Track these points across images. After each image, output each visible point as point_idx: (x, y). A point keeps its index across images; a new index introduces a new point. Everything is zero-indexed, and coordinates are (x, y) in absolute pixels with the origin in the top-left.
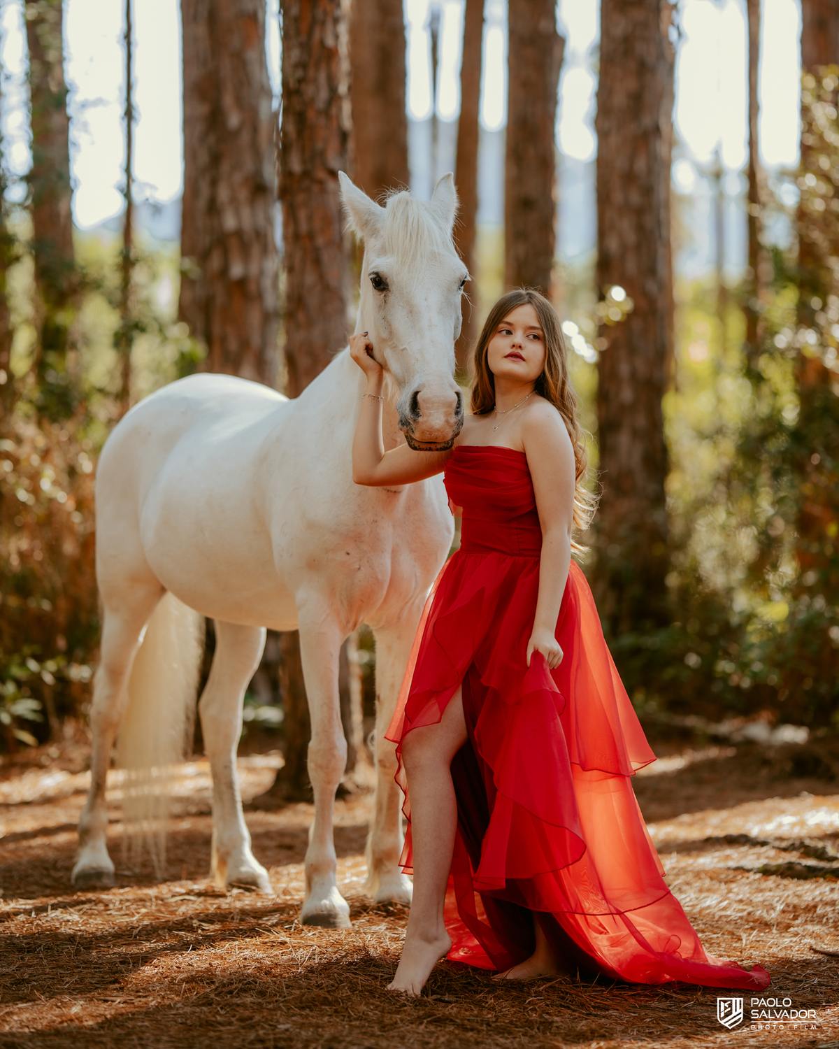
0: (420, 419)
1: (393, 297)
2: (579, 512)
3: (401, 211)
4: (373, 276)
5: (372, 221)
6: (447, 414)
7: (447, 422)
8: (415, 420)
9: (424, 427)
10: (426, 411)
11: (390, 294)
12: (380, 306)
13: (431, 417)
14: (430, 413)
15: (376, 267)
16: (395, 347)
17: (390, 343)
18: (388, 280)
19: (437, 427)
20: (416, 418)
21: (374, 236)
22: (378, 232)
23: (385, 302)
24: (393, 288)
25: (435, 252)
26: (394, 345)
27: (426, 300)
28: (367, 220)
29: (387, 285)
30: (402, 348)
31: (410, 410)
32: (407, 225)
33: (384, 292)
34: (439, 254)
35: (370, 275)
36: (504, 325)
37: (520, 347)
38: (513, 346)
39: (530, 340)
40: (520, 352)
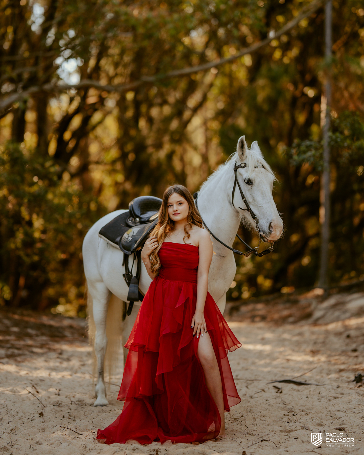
0: (273, 232)
1: (255, 187)
6: (280, 231)
8: (269, 233)
9: (274, 235)
12: (249, 190)
13: (276, 232)
14: (275, 230)
17: (252, 204)
18: (253, 181)
19: (277, 235)
24: (255, 184)
26: (255, 204)
30: (259, 206)
36: (169, 204)
37: (177, 210)
38: (174, 211)
39: (179, 206)
40: (177, 212)
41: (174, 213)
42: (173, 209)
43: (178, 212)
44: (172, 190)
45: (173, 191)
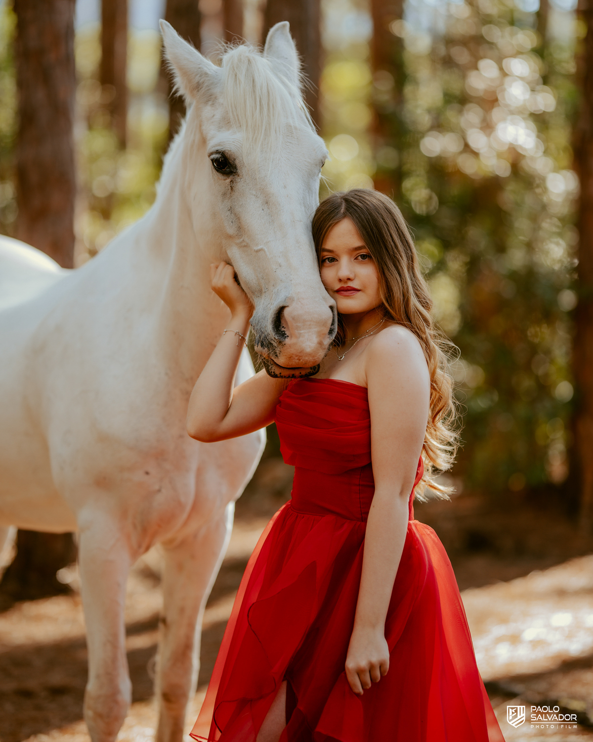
0: (287, 341)
1: (242, 184)
2: (438, 452)
3: (244, 72)
4: (215, 156)
5: (206, 84)
6: (320, 334)
7: (320, 343)
8: (280, 342)
9: (292, 351)
10: (296, 331)
11: (238, 180)
12: (224, 194)
13: (301, 339)
14: (300, 333)
15: (219, 145)
16: (245, 246)
17: (238, 241)
18: (237, 162)
19: (308, 350)
20: (282, 339)
21: (210, 103)
22: (216, 98)
23: (232, 189)
24: (243, 171)
25: (290, 126)
26: (244, 244)
27: (285, 187)
28: (198, 82)
29: (235, 168)
30: (256, 248)
31: (273, 328)
32: (254, 91)
33: (231, 177)
34: (296, 128)
35: (212, 154)
36: (325, 253)
37: (349, 279)
38: (340, 280)
39: (360, 263)
40: (351, 284)
41: (337, 286)
42: (337, 271)
43: (354, 284)
44: (340, 206)
45: (343, 210)
